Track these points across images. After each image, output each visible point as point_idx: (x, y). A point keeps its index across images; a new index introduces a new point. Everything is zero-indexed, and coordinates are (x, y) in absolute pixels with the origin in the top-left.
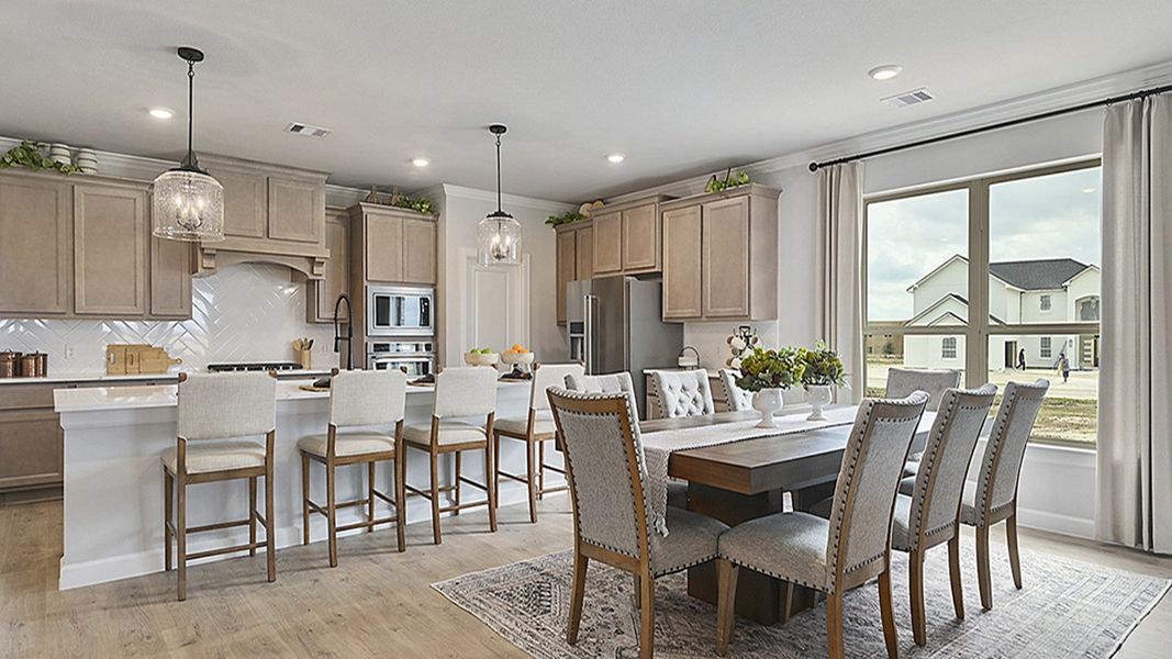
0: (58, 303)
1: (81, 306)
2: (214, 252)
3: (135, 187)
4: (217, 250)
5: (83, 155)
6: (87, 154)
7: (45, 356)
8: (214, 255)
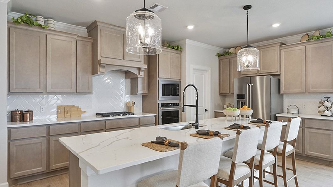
0: (40, 88)
1: (50, 89)
2: (105, 65)
3: (71, 36)
4: (106, 64)
5: (49, 22)
6: (51, 21)
7: (32, 111)
8: (105, 66)
